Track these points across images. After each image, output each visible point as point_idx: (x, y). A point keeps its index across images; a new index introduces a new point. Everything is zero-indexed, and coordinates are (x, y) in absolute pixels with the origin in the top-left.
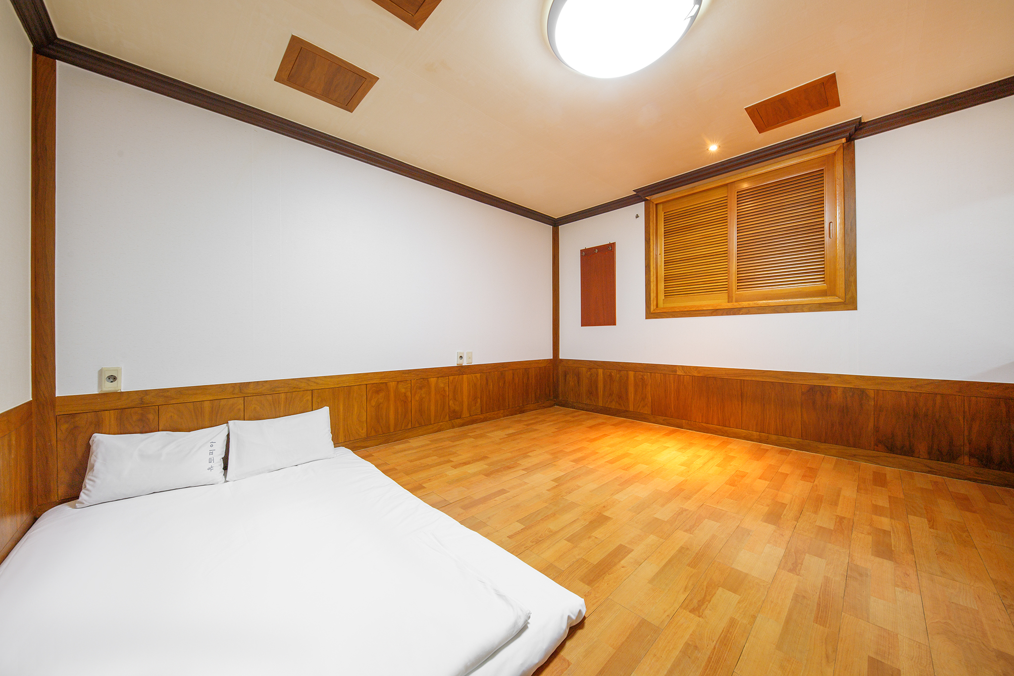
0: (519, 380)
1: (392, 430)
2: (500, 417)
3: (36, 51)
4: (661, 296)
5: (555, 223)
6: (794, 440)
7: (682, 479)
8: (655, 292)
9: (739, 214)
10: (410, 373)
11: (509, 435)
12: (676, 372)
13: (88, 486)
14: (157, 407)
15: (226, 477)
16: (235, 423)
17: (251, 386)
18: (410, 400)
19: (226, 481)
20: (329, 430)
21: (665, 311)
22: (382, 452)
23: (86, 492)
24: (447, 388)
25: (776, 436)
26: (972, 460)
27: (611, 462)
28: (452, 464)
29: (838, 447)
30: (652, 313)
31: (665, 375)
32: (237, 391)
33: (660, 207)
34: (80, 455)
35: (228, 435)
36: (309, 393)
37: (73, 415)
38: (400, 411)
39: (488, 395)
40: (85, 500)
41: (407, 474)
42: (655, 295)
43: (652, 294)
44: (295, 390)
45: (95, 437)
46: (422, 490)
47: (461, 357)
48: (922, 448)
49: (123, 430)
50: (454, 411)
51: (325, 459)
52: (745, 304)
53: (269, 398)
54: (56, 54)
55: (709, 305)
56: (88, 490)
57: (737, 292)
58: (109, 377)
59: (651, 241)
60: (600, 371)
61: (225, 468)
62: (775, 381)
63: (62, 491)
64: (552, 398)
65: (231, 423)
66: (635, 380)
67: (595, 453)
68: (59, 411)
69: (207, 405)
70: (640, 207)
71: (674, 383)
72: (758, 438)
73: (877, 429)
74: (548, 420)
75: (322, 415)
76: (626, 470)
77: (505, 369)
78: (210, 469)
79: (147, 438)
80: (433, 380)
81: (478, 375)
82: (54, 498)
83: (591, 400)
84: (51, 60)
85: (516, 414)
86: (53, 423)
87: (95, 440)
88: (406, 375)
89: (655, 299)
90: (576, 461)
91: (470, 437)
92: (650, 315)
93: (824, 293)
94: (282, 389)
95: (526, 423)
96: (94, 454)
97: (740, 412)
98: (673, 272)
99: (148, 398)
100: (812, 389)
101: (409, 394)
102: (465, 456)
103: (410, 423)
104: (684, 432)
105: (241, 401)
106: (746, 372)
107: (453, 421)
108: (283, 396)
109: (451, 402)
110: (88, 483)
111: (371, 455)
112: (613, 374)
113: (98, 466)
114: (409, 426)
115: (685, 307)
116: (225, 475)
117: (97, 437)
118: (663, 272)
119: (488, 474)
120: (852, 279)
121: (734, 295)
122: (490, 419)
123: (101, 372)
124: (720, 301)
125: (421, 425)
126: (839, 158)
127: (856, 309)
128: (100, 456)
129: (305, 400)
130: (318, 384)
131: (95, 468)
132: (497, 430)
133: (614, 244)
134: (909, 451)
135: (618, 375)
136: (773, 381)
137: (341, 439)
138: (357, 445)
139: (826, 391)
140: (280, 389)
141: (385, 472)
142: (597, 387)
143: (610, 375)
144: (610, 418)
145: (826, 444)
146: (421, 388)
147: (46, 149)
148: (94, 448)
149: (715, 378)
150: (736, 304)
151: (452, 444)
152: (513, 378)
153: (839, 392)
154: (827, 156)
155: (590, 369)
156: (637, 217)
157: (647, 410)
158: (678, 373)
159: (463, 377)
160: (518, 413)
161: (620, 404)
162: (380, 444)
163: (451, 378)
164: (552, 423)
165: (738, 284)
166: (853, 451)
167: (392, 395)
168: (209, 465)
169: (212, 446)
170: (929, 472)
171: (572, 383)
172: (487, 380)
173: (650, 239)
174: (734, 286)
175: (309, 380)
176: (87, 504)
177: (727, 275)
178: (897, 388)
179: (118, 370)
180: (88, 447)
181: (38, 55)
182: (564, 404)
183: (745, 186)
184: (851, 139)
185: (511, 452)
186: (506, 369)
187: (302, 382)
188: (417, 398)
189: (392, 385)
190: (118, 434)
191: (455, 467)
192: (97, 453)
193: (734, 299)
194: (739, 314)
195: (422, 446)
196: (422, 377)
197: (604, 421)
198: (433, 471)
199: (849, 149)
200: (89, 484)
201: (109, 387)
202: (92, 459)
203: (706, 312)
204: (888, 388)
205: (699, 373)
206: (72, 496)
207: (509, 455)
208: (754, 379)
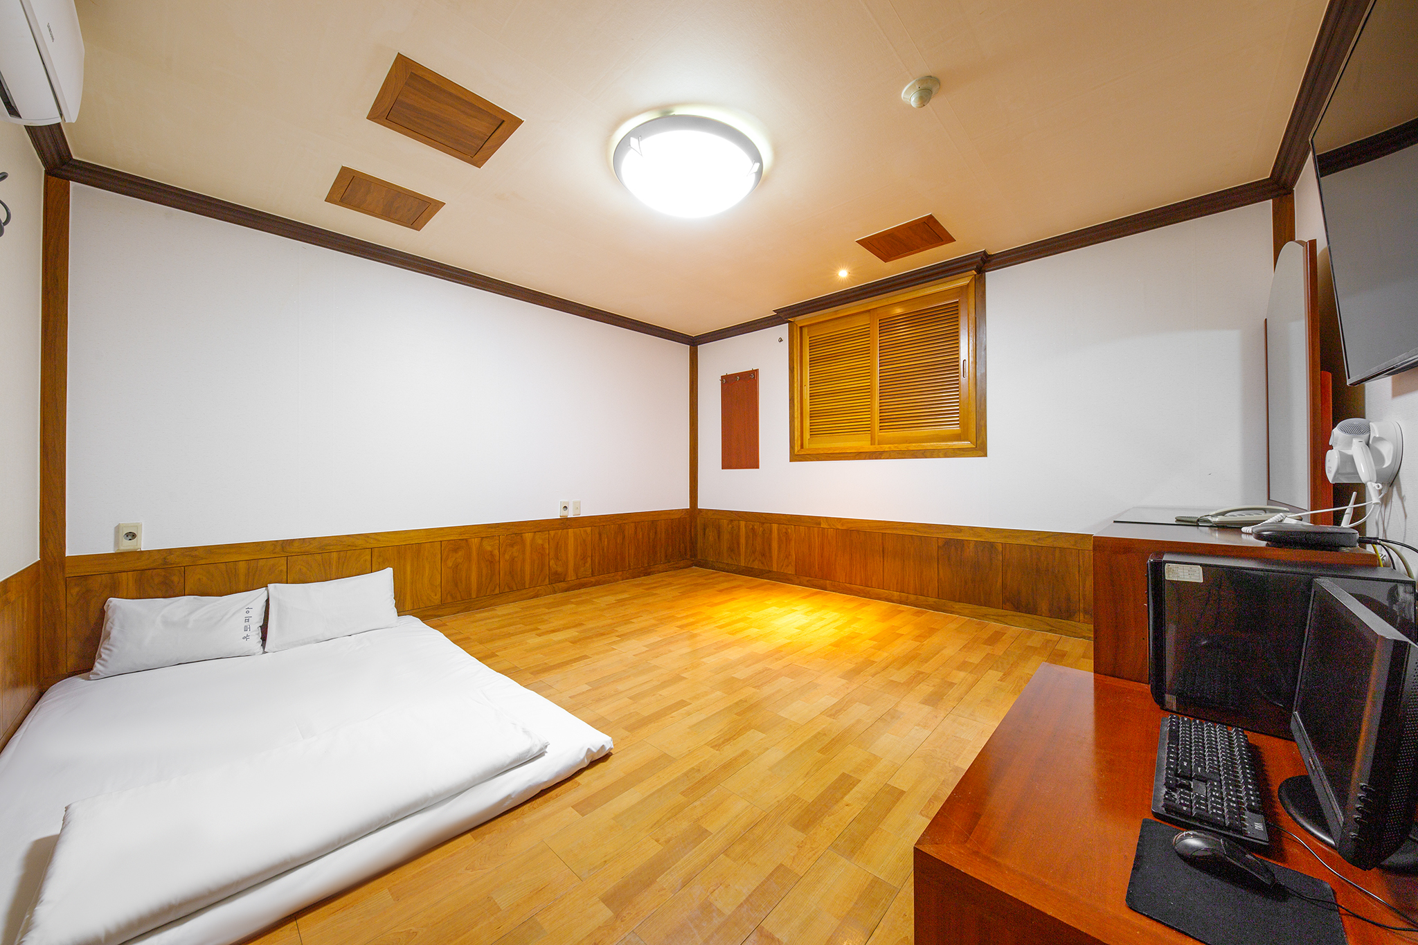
0: (643, 535)
1: (474, 596)
2: (618, 580)
3: (49, 173)
4: (807, 435)
5: (694, 343)
6: (931, 600)
7: (789, 641)
8: (799, 430)
9: (881, 345)
10: (498, 527)
11: (620, 601)
12: (820, 524)
13: (103, 656)
14: (183, 568)
15: (264, 648)
16: (275, 587)
17: (296, 544)
18: (497, 558)
19: (265, 652)
20: (391, 595)
21: (809, 452)
22: (458, 622)
23: (102, 662)
24: (546, 546)
25: (915, 596)
26: (1086, 616)
27: (721, 627)
28: (538, 632)
29: (971, 606)
30: (798, 455)
31: (809, 528)
32: (278, 548)
33: (805, 331)
34: (93, 621)
35: (267, 601)
36: (368, 552)
37: (85, 577)
38: (484, 571)
39: (601, 553)
40: (100, 671)
41: (481, 643)
42: (799, 434)
43: (796, 433)
44: (350, 548)
45: (111, 602)
46: (496, 658)
47: (565, 507)
48: (1044, 606)
49: (142, 594)
50: (556, 573)
51: (386, 628)
52: (886, 447)
53: (318, 557)
54: (69, 174)
55: (852, 448)
56: (103, 660)
57: (879, 434)
58: (127, 535)
59: (795, 370)
60: (743, 523)
61: (264, 638)
62: (914, 534)
63: (71, 661)
64: (688, 557)
65: (271, 586)
66: (779, 534)
67: (710, 618)
68: (70, 572)
69: (242, 566)
70: (783, 330)
71: (818, 537)
72: (899, 598)
73: (1004, 586)
74: (675, 583)
75: (385, 578)
76: (732, 634)
77: (624, 522)
78: (246, 638)
79: (170, 604)
80: (528, 536)
81: (589, 529)
82: (63, 670)
83: (732, 558)
84: (62, 182)
85: (639, 577)
86: (61, 588)
87: (111, 605)
88: (493, 530)
89: (799, 438)
90: (681, 627)
91: (572, 603)
92: (794, 457)
93: (958, 437)
94: (334, 547)
95: (647, 587)
96: (110, 620)
97: (881, 569)
98: (819, 407)
99: (172, 558)
100: (948, 542)
101: (496, 552)
102: (556, 623)
103: (498, 587)
104: (826, 594)
105: (283, 561)
106: (887, 525)
107: (554, 585)
108: (335, 555)
109: (552, 563)
110: (103, 652)
111: (444, 625)
112: (756, 527)
113: (114, 633)
114: (497, 591)
115: (829, 449)
116: (263, 645)
117: (113, 602)
118: (809, 407)
119: (574, 642)
120: (982, 423)
121: (876, 436)
122: (604, 583)
123: (117, 529)
124: (863, 443)
125: (511, 590)
126: (972, 290)
127: (986, 455)
128: (117, 623)
129: (362, 560)
130: (379, 541)
131: (111, 635)
132: (608, 595)
133: (757, 370)
134: (1031, 609)
135: (761, 529)
136: (912, 534)
137: (408, 606)
138: (427, 613)
139: (960, 544)
140: (331, 547)
141: (455, 642)
142: (738, 544)
143: (753, 529)
144: (751, 580)
145: (961, 604)
146: (512, 545)
147: (57, 280)
148: (109, 613)
149: (858, 531)
150: (877, 446)
151: (547, 611)
152: (636, 532)
153: (972, 546)
154: (961, 287)
155: (732, 520)
156: (781, 340)
157: (791, 570)
158: (822, 526)
159: (568, 533)
160: (642, 575)
161: (763, 563)
162: (458, 612)
163: (552, 533)
164: (677, 587)
165: (881, 425)
166: (985, 610)
167: (474, 554)
168: (245, 634)
169: (248, 612)
170: (1050, 631)
171: (711, 539)
172: (600, 535)
173: (794, 368)
174: (877, 425)
175: (368, 537)
176: (102, 675)
177: (869, 413)
178: (1022, 541)
179: (138, 526)
180: (103, 613)
181: (49, 177)
182: (703, 564)
183: (898, 311)
184: (981, 271)
185: (612, 619)
186: (626, 521)
187: (358, 539)
188: (507, 557)
189: (475, 542)
190: (137, 599)
191: (539, 635)
192: (113, 620)
193: (877, 442)
194: (881, 459)
195: (509, 614)
196: (513, 532)
197: (741, 583)
198: (514, 639)
199: (980, 283)
200: (105, 654)
201: (127, 545)
202: (108, 626)
203: (850, 455)
204: (1015, 542)
205: (842, 525)
206: (85, 667)
207: (610, 621)
208: (894, 532)
